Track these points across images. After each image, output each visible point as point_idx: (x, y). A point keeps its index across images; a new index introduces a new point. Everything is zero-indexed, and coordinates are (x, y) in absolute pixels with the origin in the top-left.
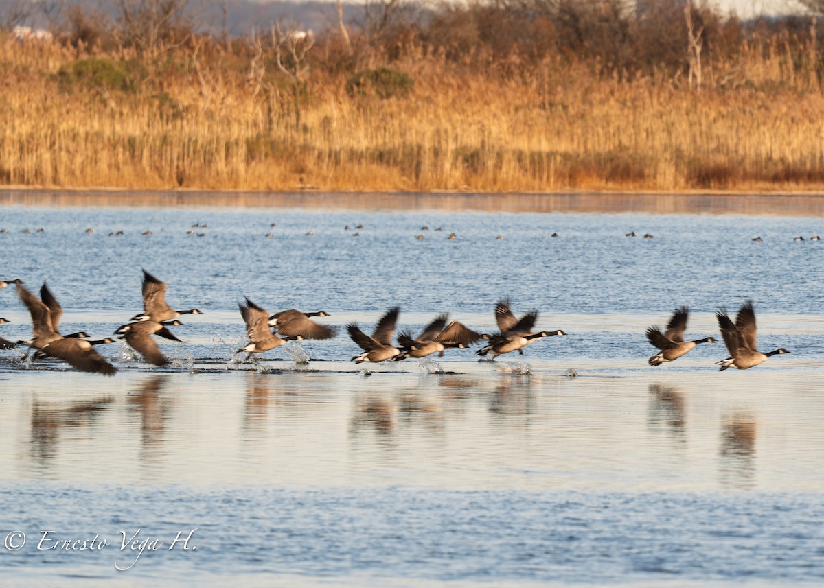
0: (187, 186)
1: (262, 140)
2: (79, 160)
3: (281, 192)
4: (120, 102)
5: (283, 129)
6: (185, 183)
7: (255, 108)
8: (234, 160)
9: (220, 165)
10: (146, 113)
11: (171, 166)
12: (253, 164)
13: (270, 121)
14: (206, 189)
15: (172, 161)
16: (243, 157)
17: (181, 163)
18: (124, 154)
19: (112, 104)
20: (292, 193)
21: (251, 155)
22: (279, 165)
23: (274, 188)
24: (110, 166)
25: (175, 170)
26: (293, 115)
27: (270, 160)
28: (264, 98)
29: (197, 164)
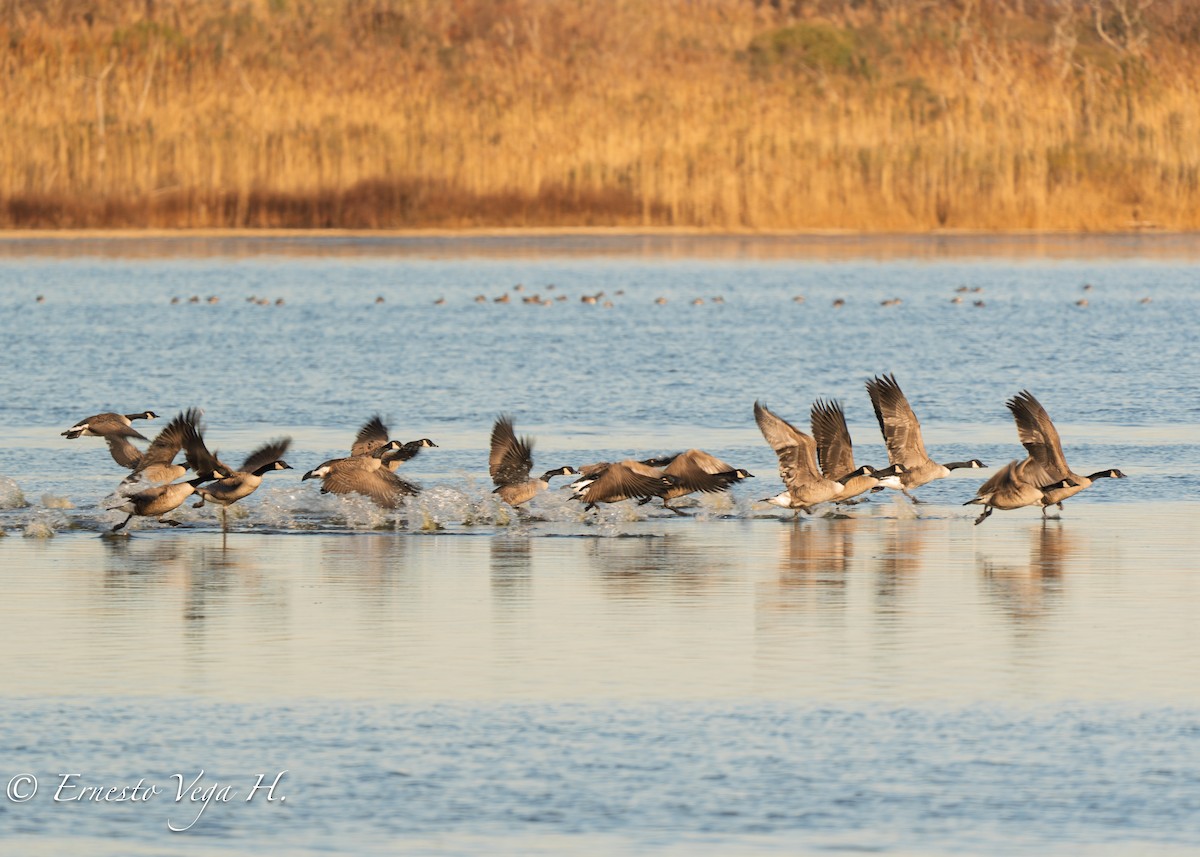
0: (953, 226)
1: (1072, 152)
2: (781, 185)
3: (1103, 234)
4: (847, 93)
5: (1106, 135)
6: (949, 220)
7: (1061, 102)
8: (1029, 183)
9: (1006, 191)
10: (888, 112)
11: (926, 194)
12: (1059, 189)
13: (1085, 121)
14: (983, 230)
15: (928, 185)
16: (1043, 179)
17: (942, 189)
18: (852, 176)
19: (833, 97)
20: (1122, 234)
21: (1055, 175)
22: (1100, 191)
23: (1092, 227)
24: (830, 195)
25: (933, 201)
26: (1124, 112)
27: (1086, 183)
28: (1076, 83)
29: (969, 190)
